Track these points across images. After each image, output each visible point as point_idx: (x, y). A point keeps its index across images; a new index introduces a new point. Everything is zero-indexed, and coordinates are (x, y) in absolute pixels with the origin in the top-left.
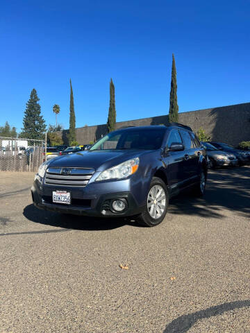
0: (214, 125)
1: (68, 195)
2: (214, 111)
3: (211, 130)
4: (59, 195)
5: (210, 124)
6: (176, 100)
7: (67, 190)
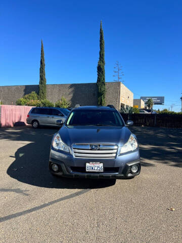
0: (72, 95)
1: (101, 165)
2: (72, 86)
3: (70, 99)
4: (92, 165)
5: (69, 94)
6: (44, 75)
7: (100, 161)
